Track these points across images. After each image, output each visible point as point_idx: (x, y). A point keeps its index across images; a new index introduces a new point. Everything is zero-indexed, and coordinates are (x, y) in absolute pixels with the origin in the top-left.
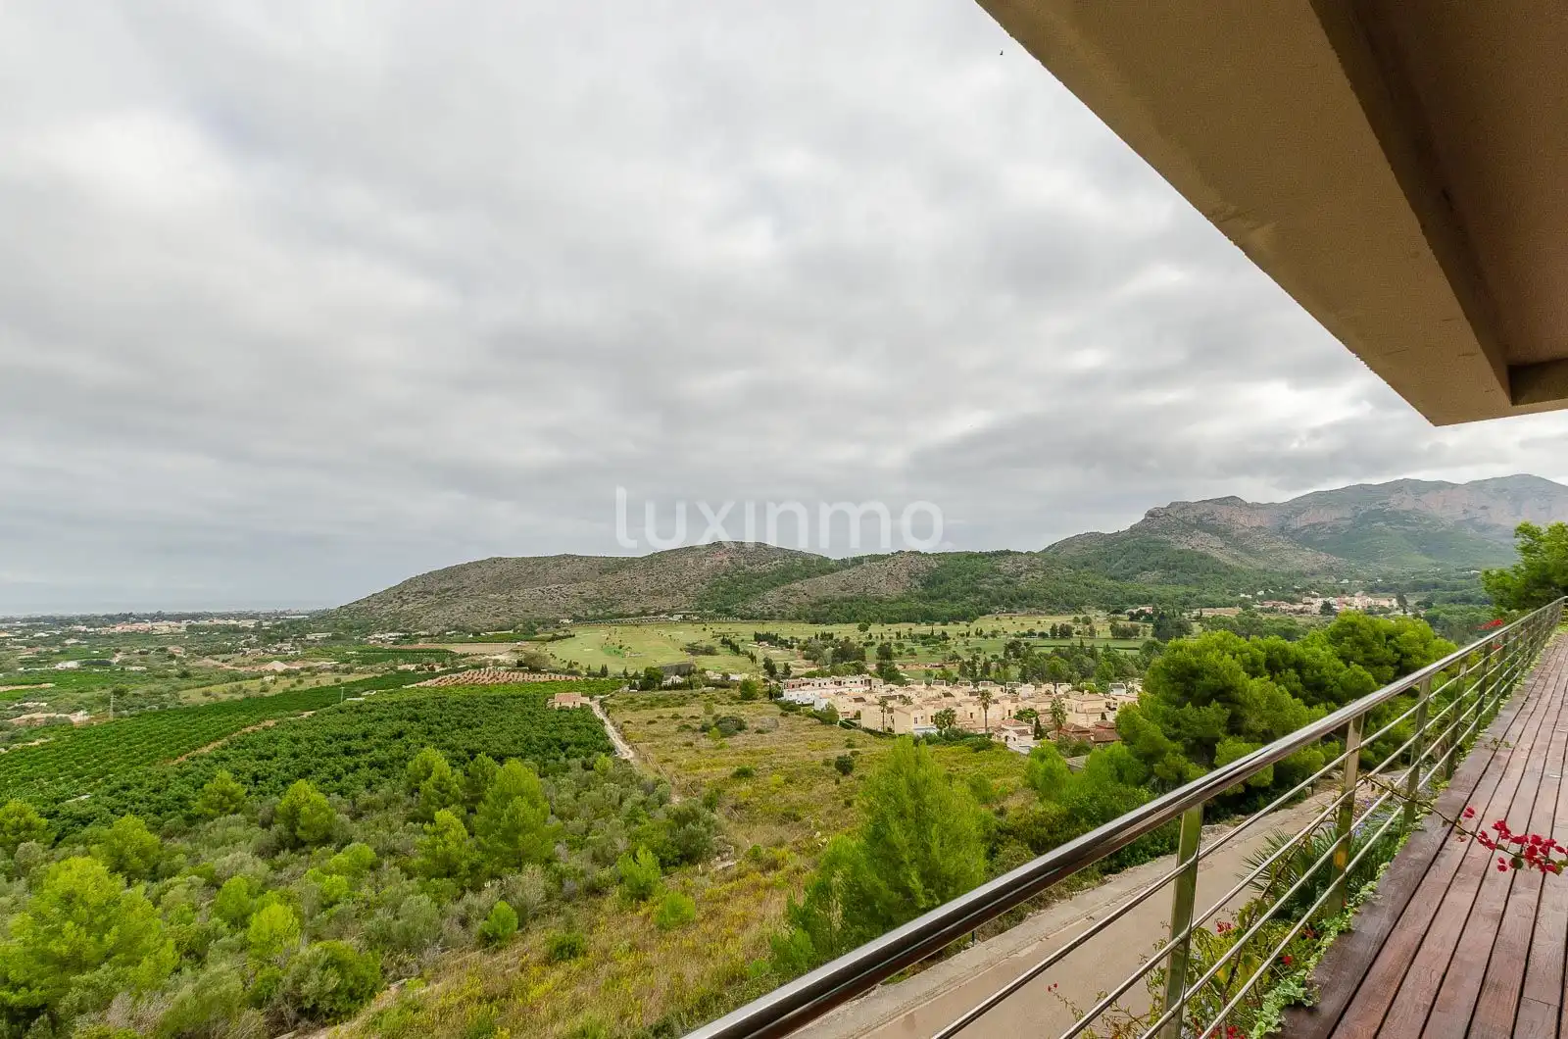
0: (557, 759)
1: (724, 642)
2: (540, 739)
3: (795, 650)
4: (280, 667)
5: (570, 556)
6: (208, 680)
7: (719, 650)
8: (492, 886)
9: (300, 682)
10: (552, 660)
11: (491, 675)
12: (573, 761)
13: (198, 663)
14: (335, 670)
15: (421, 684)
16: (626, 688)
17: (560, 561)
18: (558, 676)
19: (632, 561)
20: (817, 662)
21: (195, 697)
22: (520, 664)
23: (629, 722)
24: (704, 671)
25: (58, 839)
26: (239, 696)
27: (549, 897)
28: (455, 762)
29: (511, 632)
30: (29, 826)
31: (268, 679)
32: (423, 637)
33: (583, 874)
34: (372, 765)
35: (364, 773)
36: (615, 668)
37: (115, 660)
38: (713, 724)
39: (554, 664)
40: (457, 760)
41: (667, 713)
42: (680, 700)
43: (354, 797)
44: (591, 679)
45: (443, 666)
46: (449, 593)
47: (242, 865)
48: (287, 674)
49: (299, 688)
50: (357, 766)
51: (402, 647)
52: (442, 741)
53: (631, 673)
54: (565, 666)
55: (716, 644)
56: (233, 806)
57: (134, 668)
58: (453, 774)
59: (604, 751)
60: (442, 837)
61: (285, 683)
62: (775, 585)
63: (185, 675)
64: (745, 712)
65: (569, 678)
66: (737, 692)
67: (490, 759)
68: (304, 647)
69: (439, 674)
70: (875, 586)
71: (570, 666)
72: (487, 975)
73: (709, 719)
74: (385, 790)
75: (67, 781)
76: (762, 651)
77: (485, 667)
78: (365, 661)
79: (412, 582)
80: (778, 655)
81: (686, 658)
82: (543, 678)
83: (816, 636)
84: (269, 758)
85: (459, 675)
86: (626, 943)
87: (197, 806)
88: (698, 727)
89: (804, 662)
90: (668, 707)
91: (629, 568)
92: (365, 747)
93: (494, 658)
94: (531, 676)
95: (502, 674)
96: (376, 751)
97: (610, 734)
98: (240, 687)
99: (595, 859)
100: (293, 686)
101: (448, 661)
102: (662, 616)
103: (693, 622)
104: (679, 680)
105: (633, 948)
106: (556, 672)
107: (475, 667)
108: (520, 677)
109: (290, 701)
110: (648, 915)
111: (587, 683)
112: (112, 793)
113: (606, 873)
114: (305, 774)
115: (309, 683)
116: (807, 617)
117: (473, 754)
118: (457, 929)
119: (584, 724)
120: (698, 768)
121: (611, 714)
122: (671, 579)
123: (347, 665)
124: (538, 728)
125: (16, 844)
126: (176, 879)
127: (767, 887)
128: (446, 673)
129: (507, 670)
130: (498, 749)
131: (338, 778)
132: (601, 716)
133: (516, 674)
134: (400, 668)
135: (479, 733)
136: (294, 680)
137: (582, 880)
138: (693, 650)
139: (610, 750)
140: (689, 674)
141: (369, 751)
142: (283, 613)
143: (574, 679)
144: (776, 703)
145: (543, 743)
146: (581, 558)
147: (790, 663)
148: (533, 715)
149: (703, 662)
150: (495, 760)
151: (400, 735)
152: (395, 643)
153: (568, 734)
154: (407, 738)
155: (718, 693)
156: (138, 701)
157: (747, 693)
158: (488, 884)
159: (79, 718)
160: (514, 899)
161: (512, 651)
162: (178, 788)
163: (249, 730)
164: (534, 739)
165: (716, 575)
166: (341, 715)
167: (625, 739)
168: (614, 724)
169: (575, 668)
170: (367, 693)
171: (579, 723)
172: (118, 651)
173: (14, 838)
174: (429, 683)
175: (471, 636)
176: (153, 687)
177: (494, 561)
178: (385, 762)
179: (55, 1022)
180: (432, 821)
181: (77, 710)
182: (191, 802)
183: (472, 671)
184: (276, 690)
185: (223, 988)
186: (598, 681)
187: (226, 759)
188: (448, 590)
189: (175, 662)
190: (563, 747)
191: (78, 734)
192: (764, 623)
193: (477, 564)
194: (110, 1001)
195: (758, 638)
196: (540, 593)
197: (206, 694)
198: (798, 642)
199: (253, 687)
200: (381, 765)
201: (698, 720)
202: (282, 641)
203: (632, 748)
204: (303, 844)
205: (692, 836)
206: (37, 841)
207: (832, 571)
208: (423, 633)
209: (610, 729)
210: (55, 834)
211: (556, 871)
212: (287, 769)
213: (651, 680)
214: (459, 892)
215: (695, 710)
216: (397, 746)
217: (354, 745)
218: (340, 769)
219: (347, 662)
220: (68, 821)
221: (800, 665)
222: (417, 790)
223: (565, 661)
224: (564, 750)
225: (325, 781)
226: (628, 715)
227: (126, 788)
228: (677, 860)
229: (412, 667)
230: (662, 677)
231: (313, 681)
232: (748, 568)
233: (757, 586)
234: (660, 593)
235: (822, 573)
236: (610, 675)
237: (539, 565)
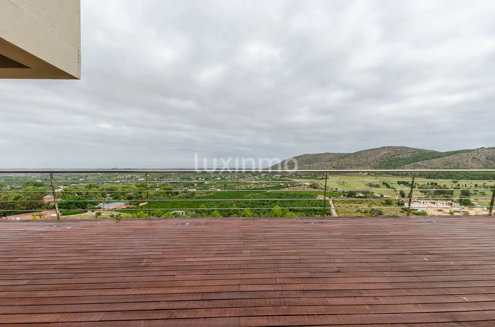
1: (384, 183)
3: (416, 188)
4: (254, 182)
5: (329, 153)
6: (241, 184)
7: (381, 186)
10: (320, 185)
11: (303, 188)
13: (239, 180)
14: (266, 183)
15: (284, 189)
16: (342, 196)
17: (325, 155)
19: (350, 154)
20: (426, 194)
21: (237, 187)
22: (311, 186)
23: (340, 206)
24: (373, 193)
26: (246, 188)
29: (310, 176)
30: (204, 210)
31: (252, 184)
32: (287, 176)
36: (340, 189)
37: (226, 178)
41: (354, 205)
42: (361, 202)
44: (332, 192)
45: (291, 185)
48: (256, 184)
53: (345, 191)
55: (381, 184)
61: (255, 186)
62: (410, 163)
68: (260, 177)
69: (289, 187)
70: (464, 163)
74: (266, 214)
76: (399, 188)
77: (302, 186)
81: (368, 188)
82: (317, 190)
83: (428, 184)
84: (247, 203)
85: (294, 187)
89: (420, 193)
90: (355, 203)
91: (348, 157)
93: (304, 183)
94: (314, 189)
95: (305, 188)
96: (269, 205)
97: (332, 209)
98: (246, 186)
100: (257, 187)
101: (292, 183)
102: (360, 173)
103: (372, 176)
104: (362, 195)
106: (321, 189)
107: (299, 186)
111: (330, 193)
112: (219, 206)
115: (260, 186)
116: (425, 175)
121: (335, 203)
122: (364, 160)
123: (268, 183)
124: (310, 205)
128: (291, 187)
129: (307, 187)
132: (331, 203)
133: (310, 189)
134: (280, 184)
135: (294, 204)
136: (257, 185)
138: (371, 185)
139: (330, 214)
140: (367, 193)
144: (401, 207)
146: (332, 154)
149: (374, 190)
151: (275, 202)
152: (280, 178)
153: (318, 208)
156: (228, 187)
157: (389, 202)
159: (219, 190)
161: (309, 182)
163: (245, 196)
165: (382, 159)
166: (264, 195)
168: (334, 206)
169: (327, 188)
170: (271, 190)
172: (227, 176)
174: (286, 189)
175: (299, 177)
176: (232, 185)
177: (306, 155)
181: (219, 188)
183: (298, 187)
184: (253, 187)
186: (335, 194)
191: (218, 193)
192: (403, 177)
193: (301, 156)
195: (399, 183)
196: (319, 165)
197: (240, 187)
198: (418, 185)
199: (249, 186)
201: (365, 209)
202: (256, 176)
207: (440, 157)
208: (287, 175)
213: (351, 194)
221: (416, 194)
223: (324, 186)
224: (315, 212)
226: (340, 204)
227: (222, 205)
229: (283, 184)
230: (355, 194)
231: (261, 186)
232: (397, 156)
233: (401, 163)
234: (360, 165)
235: (434, 158)
236: (338, 191)
237: (318, 156)
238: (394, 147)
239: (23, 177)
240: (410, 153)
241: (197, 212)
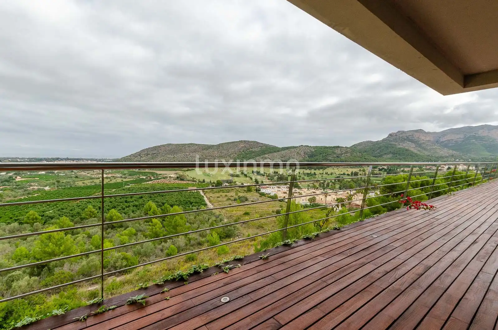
0: (189, 207)
1: (242, 173)
2: (184, 201)
3: (265, 177)
5: (193, 144)
6: (84, 179)
7: (240, 176)
8: (170, 241)
9: (111, 180)
10: (187, 177)
11: (169, 181)
12: (193, 208)
13: (80, 174)
14: (121, 177)
15: (147, 183)
16: (211, 186)
17: (189, 145)
18: (189, 182)
19: (213, 146)
20: (272, 180)
21: (80, 184)
22: (178, 178)
23: (211, 197)
24: (235, 182)
25: (45, 223)
26: (93, 184)
27: (186, 245)
28: (158, 206)
30: (36, 219)
33: (196, 239)
34: (134, 206)
35: (131, 208)
36: (207, 180)
38: (238, 198)
39: (188, 178)
40: (159, 206)
41: (224, 194)
42: (228, 191)
43: (129, 215)
44: (200, 183)
45: (154, 177)
46: (155, 155)
47: (97, 232)
49: (111, 182)
50: (129, 206)
51: (141, 171)
52: (154, 200)
53: (212, 182)
54: (192, 179)
55: (240, 174)
56: (93, 216)
57: (61, 174)
58: (157, 210)
59: (203, 205)
60: (155, 227)
62: (260, 155)
63: (77, 177)
64: (248, 195)
65: (193, 183)
66: (246, 189)
67: (169, 206)
69: (152, 180)
70: (293, 156)
71: (193, 179)
72: (168, 264)
73: (237, 197)
74: (138, 213)
75: (45, 206)
76: (254, 177)
77: (167, 178)
78: (130, 175)
79: (143, 151)
80: (259, 178)
81: (231, 178)
82: (185, 182)
83: (272, 172)
85: (159, 180)
86: (209, 258)
87: (83, 215)
88: (233, 199)
89: (268, 180)
90: (224, 193)
91: (211, 148)
92: (131, 200)
93: (169, 175)
94: (181, 182)
95: (172, 181)
96: (135, 202)
97: (206, 200)
98: (93, 181)
99: (200, 235)
100: (109, 182)
101: (155, 176)
104: (227, 184)
106: (189, 181)
107: (164, 178)
108: (178, 182)
109: (110, 186)
110: (215, 251)
111: (199, 184)
112: (59, 210)
113: (204, 239)
114: (114, 207)
115: (113, 181)
117: (163, 204)
118: (160, 252)
119: (197, 197)
120: (233, 211)
121: (206, 194)
122: (225, 152)
123: (125, 176)
124: (183, 197)
125: (33, 223)
126: (79, 235)
127: (251, 245)
128: (155, 180)
129: (174, 180)
130: (171, 203)
131: (124, 209)
132: (203, 194)
133: (176, 181)
134: (141, 177)
135: (165, 198)
136: (109, 180)
137: (196, 241)
138: (232, 175)
139: (205, 205)
140: (231, 183)
141: (133, 202)
142: (105, 159)
143: (194, 183)
144: (258, 193)
145: (185, 202)
146: (196, 145)
147: (263, 181)
148: (182, 193)
149: (235, 179)
150: (170, 206)
151: (142, 197)
153: (192, 200)
154: (144, 198)
155: (240, 189)
156: (64, 184)
157: (249, 189)
158: (168, 241)
159: (47, 188)
160: (176, 245)
161: (175, 173)
162: (77, 210)
163: (97, 194)
164: (182, 201)
165: (240, 152)
166: (123, 191)
167: (210, 202)
168: (207, 197)
169: (195, 180)
170: (131, 185)
171: (196, 196)
173: (32, 222)
174: (150, 182)
176: (68, 180)
178: (137, 205)
179: (49, 269)
180: (152, 222)
181: (46, 186)
182: (82, 214)
183: (163, 179)
185: (94, 263)
186: (202, 184)
187: (91, 202)
188: (155, 153)
189: (73, 173)
190: (191, 203)
191: (47, 193)
193: (164, 146)
194: (64, 265)
195: (253, 172)
196: (183, 155)
197: (83, 183)
198: (266, 174)
199: (96, 181)
200: (136, 206)
201: (233, 197)
203: (212, 205)
204: (115, 227)
205: (229, 230)
206: (39, 223)
207: (278, 151)
209: (205, 199)
210: (44, 221)
211: (188, 238)
212: (109, 206)
213: (219, 184)
214: (160, 242)
215: (233, 194)
216: (141, 201)
217: (129, 200)
218: (124, 207)
219: (125, 175)
220: (47, 218)
221: (266, 181)
222: (147, 214)
223: (191, 177)
224: (191, 204)
225: (120, 210)
226: (211, 195)
227: (62, 209)
228: (225, 237)
229: (145, 177)
230: (222, 183)
231: (115, 180)
232: (251, 149)
233: (254, 155)
234: (222, 156)
235: (275, 152)
236: (206, 182)
237: (183, 146)
240: (260, 147)
241: (21, 223)
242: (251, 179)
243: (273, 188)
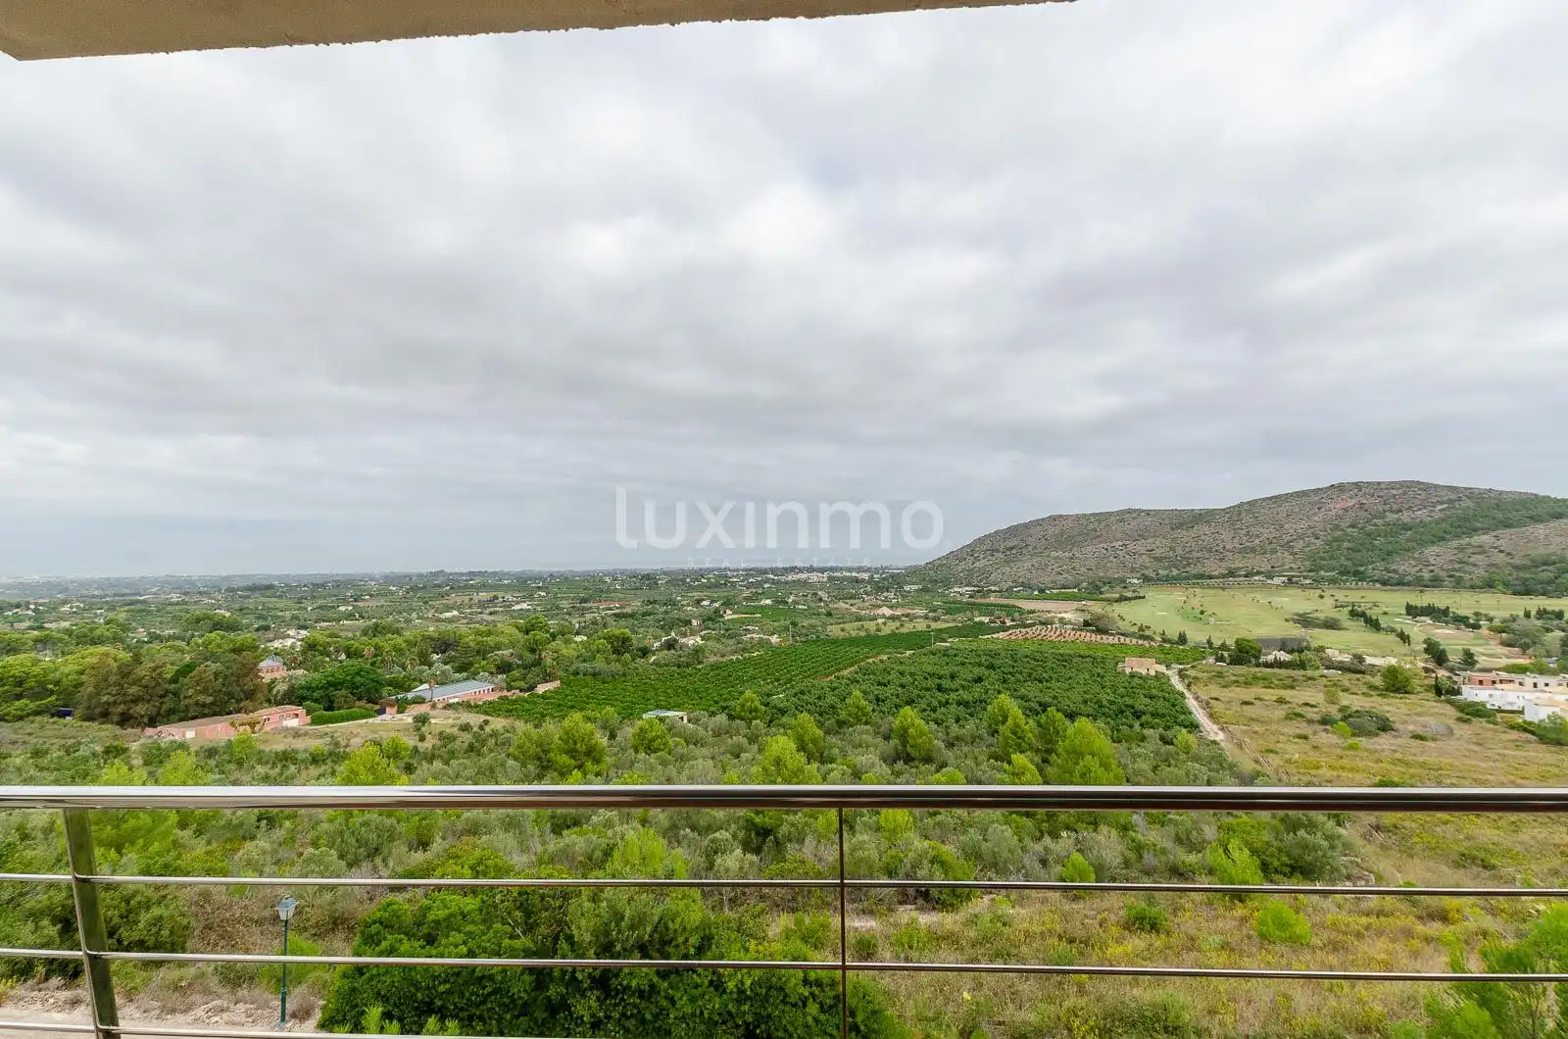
0: (1131, 727)
1: (1354, 614)
2: (1111, 703)
3: (1484, 631)
4: (887, 612)
5: (1135, 511)
6: (843, 619)
7: (1346, 623)
8: (1069, 837)
9: (902, 625)
10: (1121, 623)
11: (1058, 633)
12: (1147, 732)
13: (835, 606)
14: (926, 617)
15: (995, 636)
16: (1211, 660)
17: (1123, 516)
18: (1128, 640)
19: (1212, 512)
20: (1530, 651)
21: (834, 631)
22: (1086, 624)
23: (1216, 699)
24: (1322, 649)
25: (771, 722)
26: (863, 634)
27: (1127, 864)
28: (1028, 712)
29: (1076, 590)
30: (756, 710)
31: (880, 621)
32: (994, 592)
33: (1164, 851)
34: (959, 703)
35: (953, 708)
36: (1197, 636)
37: (790, 600)
38: (1339, 716)
39: (1124, 626)
40: (1031, 711)
41: (1271, 695)
42: (1288, 682)
43: (947, 727)
44: (1168, 646)
45: (1013, 620)
46: (1014, 551)
47: (873, 765)
48: (893, 618)
49: (904, 630)
50: (947, 703)
51: (977, 601)
52: (1015, 690)
53: (1217, 643)
54: (1135, 629)
55: (1343, 615)
56: (864, 719)
57: (800, 607)
58: (1027, 723)
59: (1185, 727)
60: (1020, 779)
61: (893, 625)
62: (1443, 539)
63: (829, 614)
64: (1393, 707)
65: (1140, 642)
66: (1378, 681)
67: (1060, 715)
68: (903, 597)
69: (1009, 628)
71: (1141, 629)
72: (1066, 917)
73: (1333, 710)
74: (970, 726)
75: (772, 683)
76: (1420, 630)
77: (1051, 624)
78: (948, 612)
79: (980, 541)
80: (1449, 637)
81: (1296, 632)
82: (1111, 640)
83: (1527, 615)
84: (885, 686)
85: (1028, 630)
86: (1217, 939)
87: (843, 715)
88: (1317, 717)
89: (1506, 650)
90: (1270, 687)
91: (1208, 522)
92: (953, 687)
93: (1059, 615)
94: (1099, 637)
95: (1068, 632)
96: (961, 692)
97: (1194, 710)
98: (863, 626)
99: (1178, 840)
100: (897, 628)
101: (1017, 615)
102: (1257, 578)
103: (1303, 587)
104: (1284, 656)
105: (1225, 946)
106: (1125, 635)
107: (1042, 623)
108: (1087, 636)
109: (897, 640)
110: (1244, 920)
111: (1162, 650)
112: (795, 695)
113: (1192, 858)
114: (910, 702)
115: (908, 628)
116: (1506, 584)
117: (1044, 707)
118: (1038, 866)
119: (1160, 694)
120: (1318, 768)
121: (1193, 687)
122: (1268, 533)
123: (935, 614)
124: (1108, 691)
125: (751, 720)
126: (834, 766)
127: (1428, 940)
128: (1016, 627)
129: (1073, 629)
130: (1068, 706)
131: (934, 710)
132: (1180, 687)
133: (1083, 634)
134: (977, 619)
135: (1050, 688)
136: (898, 624)
137: (1163, 858)
138: (1305, 621)
139: (1193, 727)
140: (1300, 651)
141: (957, 690)
142: (886, 568)
143: (1146, 644)
144: (1449, 702)
145: (1114, 707)
146: (1148, 513)
147: (1473, 650)
148: (1102, 678)
149: (1319, 637)
150: (1066, 716)
151: (979, 680)
152: (971, 597)
153: (1141, 703)
154: (986, 683)
155: (1346, 679)
156: (804, 631)
157: (1396, 683)
158: (1064, 834)
159: (775, 639)
160: (1090, 855)
161: (1077, 610)
162: (830, 699)
163: (870, 661)
164: (1105, 703)
165: (1337, 528)
166: (932, 657)
167: (1212, 716)
168: (1197, 698)
169: (1147, 633)
170: (950, 640)
171: (1154, 692)
172: (791, 594)
173: (750, 716)
174: (1001, 635)
175: (1036, 593)
176: (812, 622)
177: (1054, 518)
178: (968, 702)
179: (777, 843)
180: (1009, 762)
181: (773, 634)
182: (840, 711)
183: (1040, 627)
184: (886, 631)
185: (866, 853)
186: (1174, 648)
187: (858, 682)
188: (1012, 548)
189: (822, 604)
190: (1137, 715)
191: (776, 651)
192: (1421, 591)
193: (1038, 523)
194: (804, 839)
195: (1412, 611)
196: (1104, 551)
197: (843, 630)
198: (1491, 620)
199: (871, 626)
200: (966, 705)
201: (1315, 710)
202: (888, 591)
203: (1222, 729)
204: (913, 759)
205: (1305, 847)
206: (761, 721)
207: (1559, 516)
208: (993, 588)
209: (1191, 703)
210: (769, 718)
211: (1133, 841)
212: (897, 696)
213: (1244, 653)
214: (1038, 834)
215: (1314, 695)
216: (978, 688)
217: (946, 683)
218: (935, 703)
219: (935, 611)
220: (774, 711)
221: (1491, 652)
222: (997, 732)
223: (1135, 624)
224: (1138, 717)
225: (925, 710)
226: (1215, 690)
227: (802, 693)
228: (1287, 870)
229: (986, 620)
230: (1260, 652)
231: (911, 626)
232: (1391, 517)
233: (1408, 540)
234: (1253, 550)
235: (1536, 519)
236: (1191, 643)
237: (1100, 522)
238: (1379, 483)
239: (178, 604)
240: (1443, 503)
241: (731, 717)
242: (1404, 638)
243: (1535, 685)
